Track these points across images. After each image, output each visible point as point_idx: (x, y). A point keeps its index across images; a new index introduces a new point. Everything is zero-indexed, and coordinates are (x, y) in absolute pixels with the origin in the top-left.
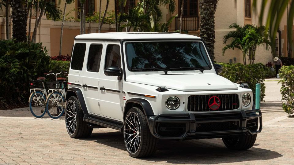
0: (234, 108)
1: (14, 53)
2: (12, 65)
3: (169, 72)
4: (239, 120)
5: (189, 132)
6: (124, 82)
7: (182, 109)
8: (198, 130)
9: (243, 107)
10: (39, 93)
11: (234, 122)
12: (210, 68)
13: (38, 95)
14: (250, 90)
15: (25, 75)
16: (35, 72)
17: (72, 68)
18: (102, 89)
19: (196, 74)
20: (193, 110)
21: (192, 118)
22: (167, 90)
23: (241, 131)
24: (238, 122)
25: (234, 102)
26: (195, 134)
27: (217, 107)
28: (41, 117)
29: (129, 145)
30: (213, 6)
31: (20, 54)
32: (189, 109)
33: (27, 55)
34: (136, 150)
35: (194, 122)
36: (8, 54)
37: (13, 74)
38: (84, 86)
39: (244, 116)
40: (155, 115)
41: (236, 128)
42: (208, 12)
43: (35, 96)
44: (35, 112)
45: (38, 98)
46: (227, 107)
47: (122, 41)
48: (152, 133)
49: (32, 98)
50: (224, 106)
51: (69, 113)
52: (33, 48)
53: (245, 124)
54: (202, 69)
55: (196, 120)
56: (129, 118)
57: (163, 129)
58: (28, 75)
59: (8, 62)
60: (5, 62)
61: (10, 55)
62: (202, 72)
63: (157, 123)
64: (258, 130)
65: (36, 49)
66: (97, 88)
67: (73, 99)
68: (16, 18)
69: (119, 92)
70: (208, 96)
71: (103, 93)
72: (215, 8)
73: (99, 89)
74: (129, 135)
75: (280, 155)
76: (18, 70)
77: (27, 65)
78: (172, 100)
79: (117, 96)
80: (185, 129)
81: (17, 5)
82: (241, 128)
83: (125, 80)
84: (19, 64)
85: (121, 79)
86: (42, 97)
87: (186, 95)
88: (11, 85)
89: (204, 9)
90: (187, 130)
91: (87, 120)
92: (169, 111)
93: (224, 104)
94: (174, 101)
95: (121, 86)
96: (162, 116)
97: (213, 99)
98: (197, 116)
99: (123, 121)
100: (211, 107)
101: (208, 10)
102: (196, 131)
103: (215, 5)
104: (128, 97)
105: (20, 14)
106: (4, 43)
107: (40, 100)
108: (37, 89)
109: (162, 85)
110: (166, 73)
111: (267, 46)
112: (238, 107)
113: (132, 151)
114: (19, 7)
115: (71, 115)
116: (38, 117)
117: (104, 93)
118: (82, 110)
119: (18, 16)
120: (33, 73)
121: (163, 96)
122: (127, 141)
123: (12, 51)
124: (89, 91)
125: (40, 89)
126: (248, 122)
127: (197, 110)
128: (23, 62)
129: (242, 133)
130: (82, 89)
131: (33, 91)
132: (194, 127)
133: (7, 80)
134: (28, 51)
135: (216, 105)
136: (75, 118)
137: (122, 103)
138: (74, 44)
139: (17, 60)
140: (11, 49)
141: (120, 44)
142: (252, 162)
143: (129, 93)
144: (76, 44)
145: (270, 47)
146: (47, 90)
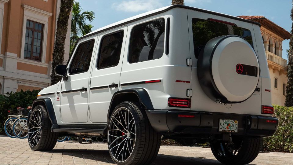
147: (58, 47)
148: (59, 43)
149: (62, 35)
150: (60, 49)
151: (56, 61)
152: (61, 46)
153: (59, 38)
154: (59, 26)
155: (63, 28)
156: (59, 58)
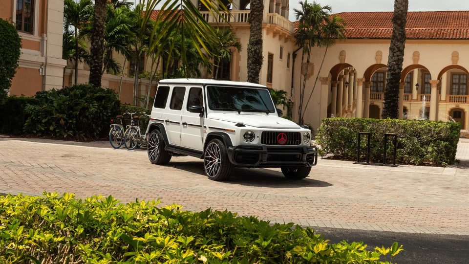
0: (297, 144)
1: (93, 95)
2: (91, 105)
3: (241, 113)
4: (301, 154)
5: (261, 161)
6: (205, 118)
7: (256, 142)
8: (268, 160)
9: (303, 143)
10: (118, 128)
11: (297, 155)
12: (274, 112)
13: (117, 130)
14: (310, 130)
15: (101, 114)
16: (109, 113)
17: (155, 107)
18: (183, 124)
19: (263, 116)
20: (265, 143)
21: (265, 150)
22: (244, 126)
23: (302, 163)
24: (300, 155)
25: (297, 139)
26: (266, 162)
27: (284, 142)
28: (118, 148)
29: (208, 170)
30: (259, 67)
31: (97, 97)
32: (262, 143)
33: (103, 98)
34: (216, 174)
35: (266, 153)
36: (89, 96)
37: (92, 113)
38: (166, 121)
39: (305, 150)
40: (233, 145)
41: (298, 160)
42: (255, 72)
43: (114, 130)
44: (113, 144)
45: (117, 132)
46: (292, 142)
47: (204, 85)
48: (231, 160)
49: (112, 132)
50: (289, 142)
51: (151, 143)
52: (108, 93)
53: (305, 157)
54: (267, 112)
55: (268, 151)
56: (210, 148)
57: (240, 157)
58: (103, 115)
59: (88, 102)
60: (86, 102)
61: (91, 97)
62: (267, 114)
63: (235, 152)
64: (314, 163)
65: (111, 93)
66: (179, 123)
67: (157, 132)
68: (93, 67)
69: (201, 126)
70: (277, 133)
71: (184, 127)
72: (260, 69)
73: (181, 124)
74: (209, 162)
75: (330, 185)
76: (96, 110)
77: (103, 107)
78: (248, 134)
79: (198, 130)
80: (258, 158)
81: (95, 57)
82: (302, 161)
83: (207, 117)
84: (97, 104)
85: (203, 116)
86: (120, 132)
87: (260, 131)
88: (89, 122)
89: (251, 69)
90: (260, 159)
91: (168, 150)
92: (245, 142)
93: (290, 140)
94: (250, 135)
95: (202, 121)
96: (240, 147)
97: (281, 135)
98: (268, 148)
99: (203, 151)
100: (279, 142)
101: (254, 69)
102: (267, 160)
103: (260, 66)
104: (209, 131)
105: (96, 64)
106: (84, 87)
107: (118, 134)
108: (116, 125)
109: (241, 121)
110: (239, 113)
111: (284, 106)
112: (300, 144)
113: (212, 175)
114: (96, 58)
115: (153, 145)
116: (115, 148)
117: (186, 127)
118: (164, 142)
119: (95, 66)
120: (107, 113)
121: (242, 130)
122: (207, 167)
123: (92, 94)
124: (171, 125)
125: (118, 125)
126: (308, 155)
127: (268, 144)
128: (99, 103)
129: (303, 164)
130: (164, 124)
131: (112, 126)
132: (266, 157)
133: (87, 117)
134: (104, 95)
135: (283, 140)
136: (157, 147)
137: (202, 136)
138: (158, 87)
139: (95, 101)
140: (91, 92)
141: (202, 88)
142: (310, 188)
143: (209, 127)
144: (160, 87)
145: (286, 107)
146: (124, 127)
147: (99, 30)
148: (99, 25)
149: (103, 15)
150: (100, 32)
151: (96, 47)
152: (101, 29)
153: (99, 19)
154: (98, 3)
155: (104, 7)
156: (100, 43)
